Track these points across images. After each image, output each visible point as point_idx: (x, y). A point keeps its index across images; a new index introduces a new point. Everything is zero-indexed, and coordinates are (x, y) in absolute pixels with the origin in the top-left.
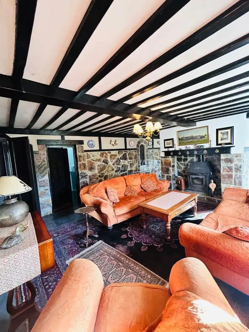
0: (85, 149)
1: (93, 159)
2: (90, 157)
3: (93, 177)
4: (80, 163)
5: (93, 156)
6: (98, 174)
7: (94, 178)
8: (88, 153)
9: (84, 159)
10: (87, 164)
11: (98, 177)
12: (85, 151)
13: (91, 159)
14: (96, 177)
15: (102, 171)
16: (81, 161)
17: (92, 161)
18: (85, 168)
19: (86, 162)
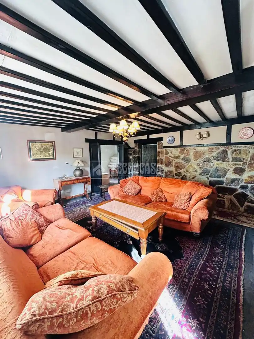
0: (164, 145)
1: (171, 156)
2: (168, 154)
3: (169, 173)
4: (159, 158)
5: (171, 153)
6: (175, 172)
7: (169, 175)
8: (167, 149)
9: (162, 155)
10: (164, 160)
11: (174, 174)
12: (163, 147)
13: (168, 155)
14: (172, 174)
15: (180, 169)
16: (159, 157)
17: (169, 157)
18: (162, 163)
19: (163, 158)
